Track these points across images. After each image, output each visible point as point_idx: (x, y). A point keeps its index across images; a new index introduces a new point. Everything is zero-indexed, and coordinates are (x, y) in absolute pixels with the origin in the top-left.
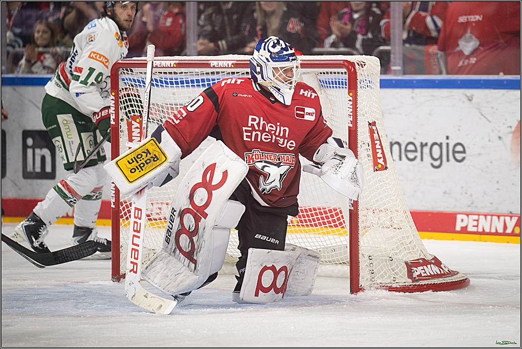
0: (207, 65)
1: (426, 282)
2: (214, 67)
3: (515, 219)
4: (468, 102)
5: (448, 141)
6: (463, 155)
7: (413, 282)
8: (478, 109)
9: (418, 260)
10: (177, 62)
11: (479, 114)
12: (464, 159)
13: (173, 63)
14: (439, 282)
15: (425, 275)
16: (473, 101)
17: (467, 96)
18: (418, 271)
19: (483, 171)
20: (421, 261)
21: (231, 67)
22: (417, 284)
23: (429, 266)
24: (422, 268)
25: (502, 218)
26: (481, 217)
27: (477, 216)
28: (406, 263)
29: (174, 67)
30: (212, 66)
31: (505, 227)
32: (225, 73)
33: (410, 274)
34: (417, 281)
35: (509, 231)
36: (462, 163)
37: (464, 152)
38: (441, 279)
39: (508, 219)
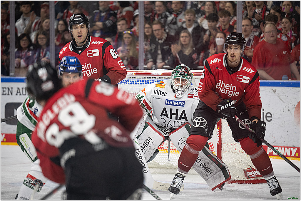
0: (150, 74)
1: (254, 179)
2: (153, 75)
3: (296, 149)
4: (273, 93)
5: (263, 111)
6: (271, 118)
7: (247, 179)
8: (278, 96)
9: (250, 168)
10: (136, 72)
11: (279, 99)
12: (271, 120)
13: (134, 73)
14: (260, 179)
15: (253, 175)
16: (276, 93)
17: (273, 90)
18: (250, 174)
19: (280, 126)
20: (251, 169)
21: (161, 75)
22: (250, 179)
23: (255, 171)
24: (251, 172)
25: (290, 149)
26: (279, 148)
27: (277, 148)
28: (244, 170)
29: (134, 75)
30: (152, 75)
31: (291, 153)
32: (156, 78)
33: (246, 175)
34: (249, 178)
35: (293, 155)
36: (270, 122)
37: (271, 117)
38: (261, 177)
39: (292, 149)
